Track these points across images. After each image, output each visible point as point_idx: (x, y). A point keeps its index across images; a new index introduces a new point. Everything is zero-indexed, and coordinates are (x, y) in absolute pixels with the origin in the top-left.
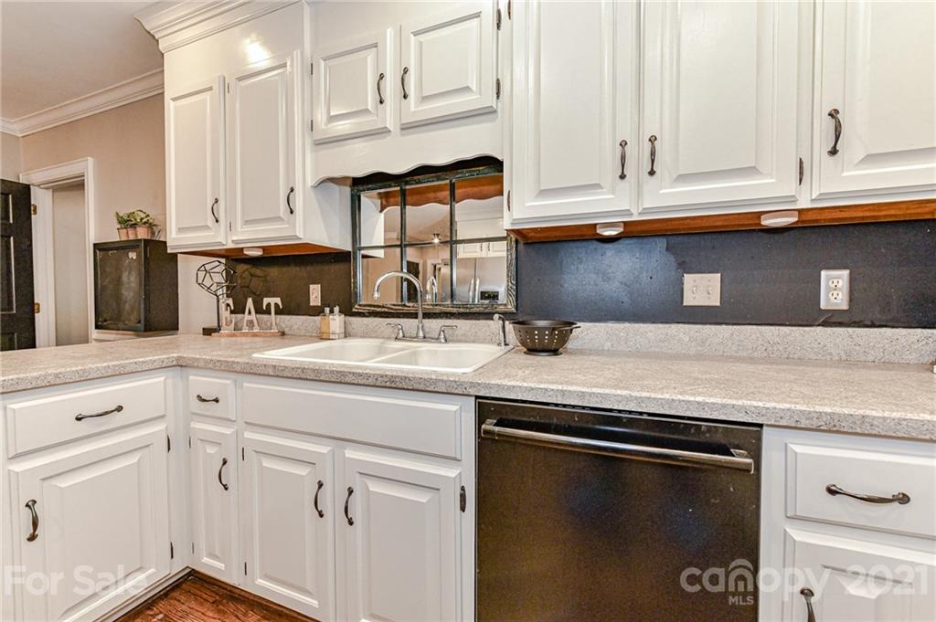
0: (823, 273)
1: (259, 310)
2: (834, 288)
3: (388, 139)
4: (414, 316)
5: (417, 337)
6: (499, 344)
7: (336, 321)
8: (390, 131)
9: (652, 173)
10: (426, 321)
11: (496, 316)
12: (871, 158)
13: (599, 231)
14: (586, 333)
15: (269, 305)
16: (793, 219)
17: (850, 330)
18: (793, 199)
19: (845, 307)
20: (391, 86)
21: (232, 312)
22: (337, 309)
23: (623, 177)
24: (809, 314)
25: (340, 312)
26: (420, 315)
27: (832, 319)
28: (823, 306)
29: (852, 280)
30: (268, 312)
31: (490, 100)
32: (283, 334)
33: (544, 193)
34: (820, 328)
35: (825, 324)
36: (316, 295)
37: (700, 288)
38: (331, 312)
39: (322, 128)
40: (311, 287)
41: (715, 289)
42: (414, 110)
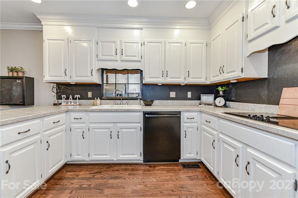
0: (188, 92)
1: (73, 99)
2: (189, 95)
3: (118, 62)
4: (120, 99)
5: (121, 104)
6: (139, 105)
7: (98, 101)
8: (118, 61)
9: (167, 76)
10: (123, 101)
11: (139, 99)
12: (192, 78)
13: (158, 84)
14: (156, 102)
15: (76, 97)
16: (184, 85)
17: (191, 101)
18: (184, 82)
19: (191, 97)
20: (119, 52)
21: (65, 99)
22: (99, 98)
23: (163, 76)
24: (186, 99)
25: (100, 99)
26: (122, 99)
27: (189, 99)
28: (188, 97)
29: (192, 93)
30: (76, 99)
31: (140, 59)
32: (80, 105)
33: (150, 78)
34: (188, 101)
35: (189, 100)
36: (90, 94)
37: (173, 94)
38: (97, 99)
39: (100, 57)
40: (88, 92)
41: (175, 95)
42: (124, 58)
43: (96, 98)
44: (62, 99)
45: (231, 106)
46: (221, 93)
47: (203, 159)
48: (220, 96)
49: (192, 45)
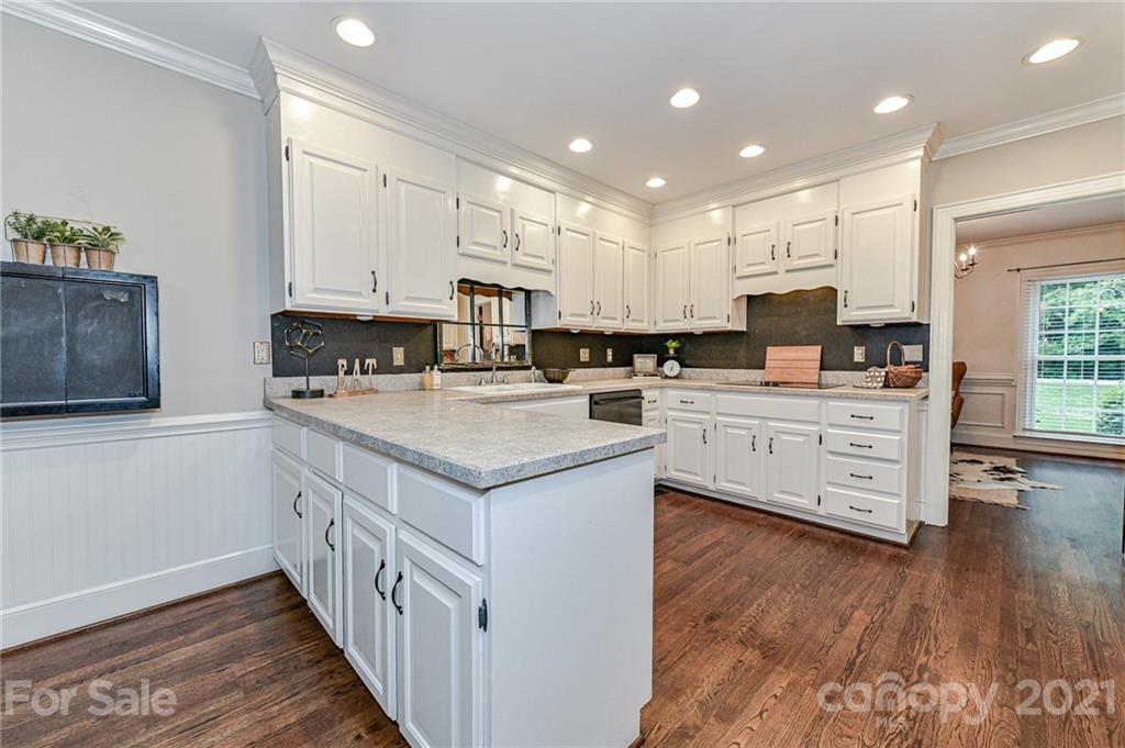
5: (492, 382)
6: (531, 382)
7: (437, 376)
8: (506, 264)
22: (436, 367)
23: (592, 314)
26: (493, 369)
33: (571, 315)
36: (398, 355)
37: (585, 354)
38: (432, 369)
39: (466, 247)
40: (394, 349)
41: (588, 354)
42: (520, 258)
43: (428, 368)
44: (336, 373)
45: (687, 376)
46: (672, 352)
47: (673, 473)
48: (670, 358)
49: (632, 251)
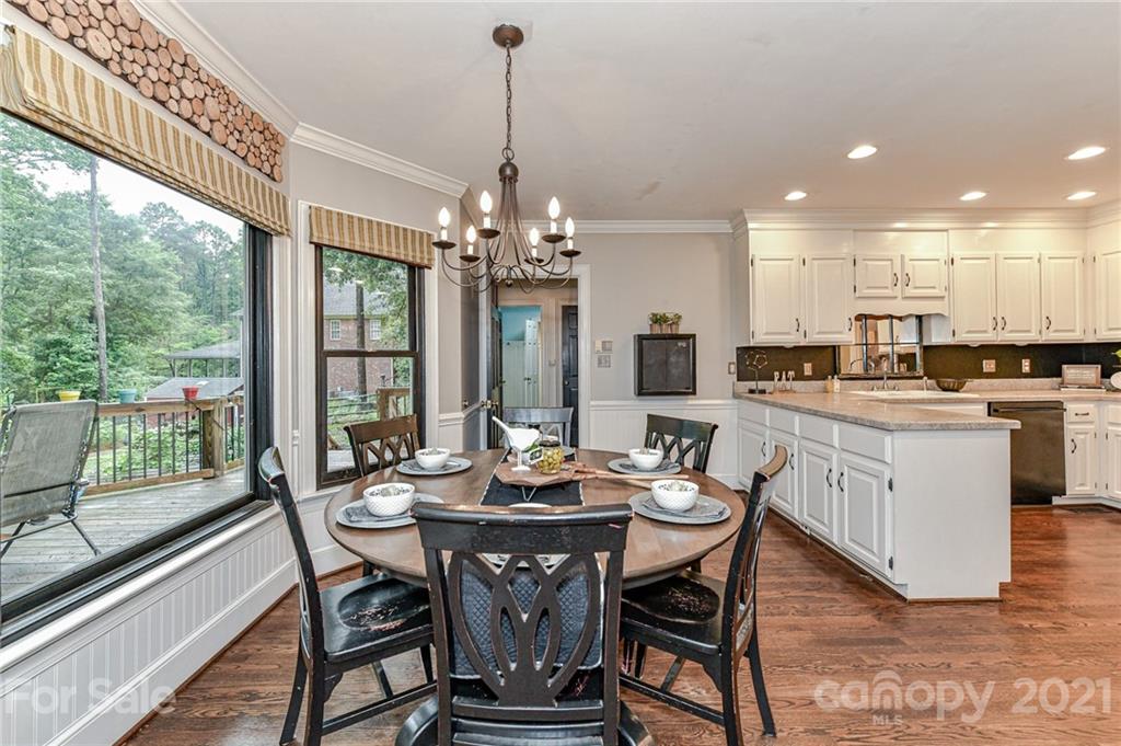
0: (1020, 360)
2: (1026, 366)
5: (884, 388)
7: (837, 383)
9: (1003, 329)
17: (1032, 380)
18: (1037, 340)
19: (1029, 372)
22: (835, 376)
25: (838, 378)
26: (886, 379)
27: (1026, 376)
28: (1024, 371)
29: (1029, 362)
31: (943, 294)
33: (968, 332)
34: (1024, 379)
36: (808, 369)
37: (989, 365)
38: (833, 378)
39: (862, 291)
40: (805, 364)
41: (993, 366)
42: (910, 291)
43: (829, 377)
44: (773, 380)
49: (1052, 261)
